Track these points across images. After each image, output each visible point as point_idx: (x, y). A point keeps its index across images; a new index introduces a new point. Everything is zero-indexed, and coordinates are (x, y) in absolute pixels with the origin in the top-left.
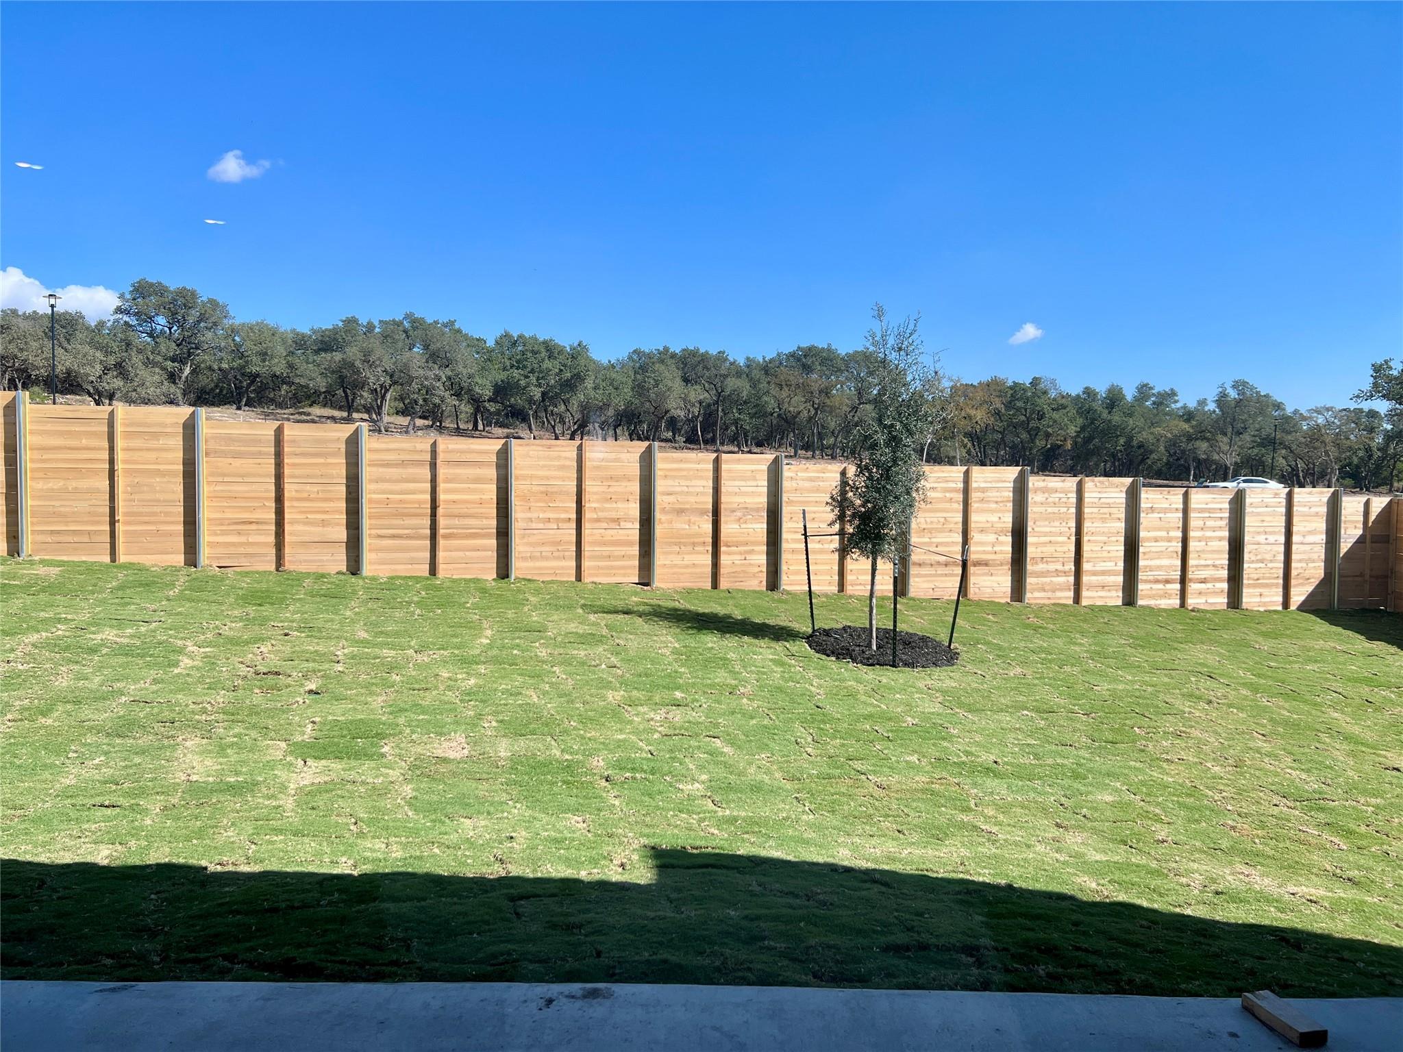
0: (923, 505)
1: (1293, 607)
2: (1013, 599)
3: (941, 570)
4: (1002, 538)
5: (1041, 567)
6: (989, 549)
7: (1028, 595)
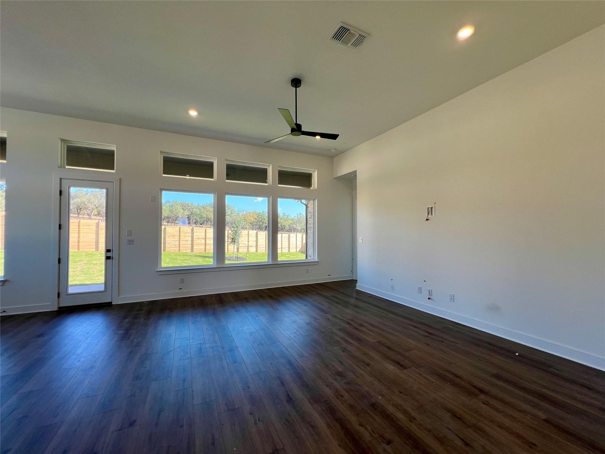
0: (242, 237)
1: (297, 252)
2: (256, 252)
3: (244, 248)
4: (254, 242)
5: (260, 247)
6: (252, 244)
7: (258, 251)
